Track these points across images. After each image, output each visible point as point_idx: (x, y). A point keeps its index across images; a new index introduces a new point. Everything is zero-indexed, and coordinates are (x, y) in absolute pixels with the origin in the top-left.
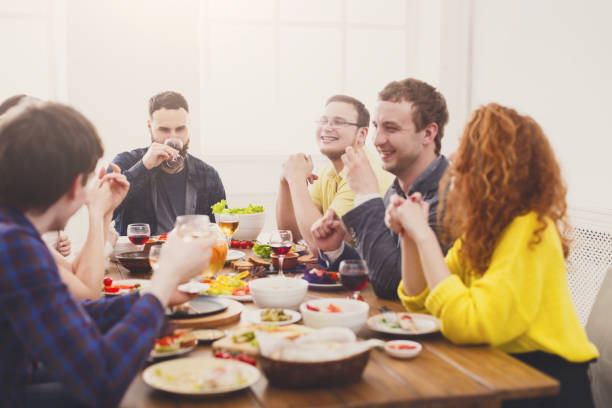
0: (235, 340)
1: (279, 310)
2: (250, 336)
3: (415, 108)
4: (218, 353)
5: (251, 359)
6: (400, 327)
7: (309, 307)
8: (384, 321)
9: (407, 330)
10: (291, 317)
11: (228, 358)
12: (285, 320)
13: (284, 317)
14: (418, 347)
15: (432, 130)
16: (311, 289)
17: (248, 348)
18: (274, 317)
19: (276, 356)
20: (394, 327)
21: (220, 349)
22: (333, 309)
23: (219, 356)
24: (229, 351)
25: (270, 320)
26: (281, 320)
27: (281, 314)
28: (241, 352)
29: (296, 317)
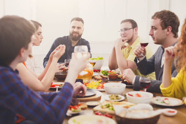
0: (102, 107)
1: (116, 95)
2: (108, 106)
3: (161, 21)
4: (96, 112)
5: (110, 116)
6: (164, 103)
7: (129, 94)
8: (157, 100)
9: (167, 104)
10: (121, 98)
11: (100, 115)
12: (119, 99)
13: (118, 98)
14: (176, 112)
15: (169, 29)
16: (127, 87)
17: (108, 110)
18: (115, 98)
19: (122, 115)
20: (162, 103)
21: (97, 111)
22: (139, 96)
23: (97, 114)
24: (100, 112)
25: (113, 99)
26: (117, 99)
27: (117, 96)
28: (106, 112)
29: (123, 98)
